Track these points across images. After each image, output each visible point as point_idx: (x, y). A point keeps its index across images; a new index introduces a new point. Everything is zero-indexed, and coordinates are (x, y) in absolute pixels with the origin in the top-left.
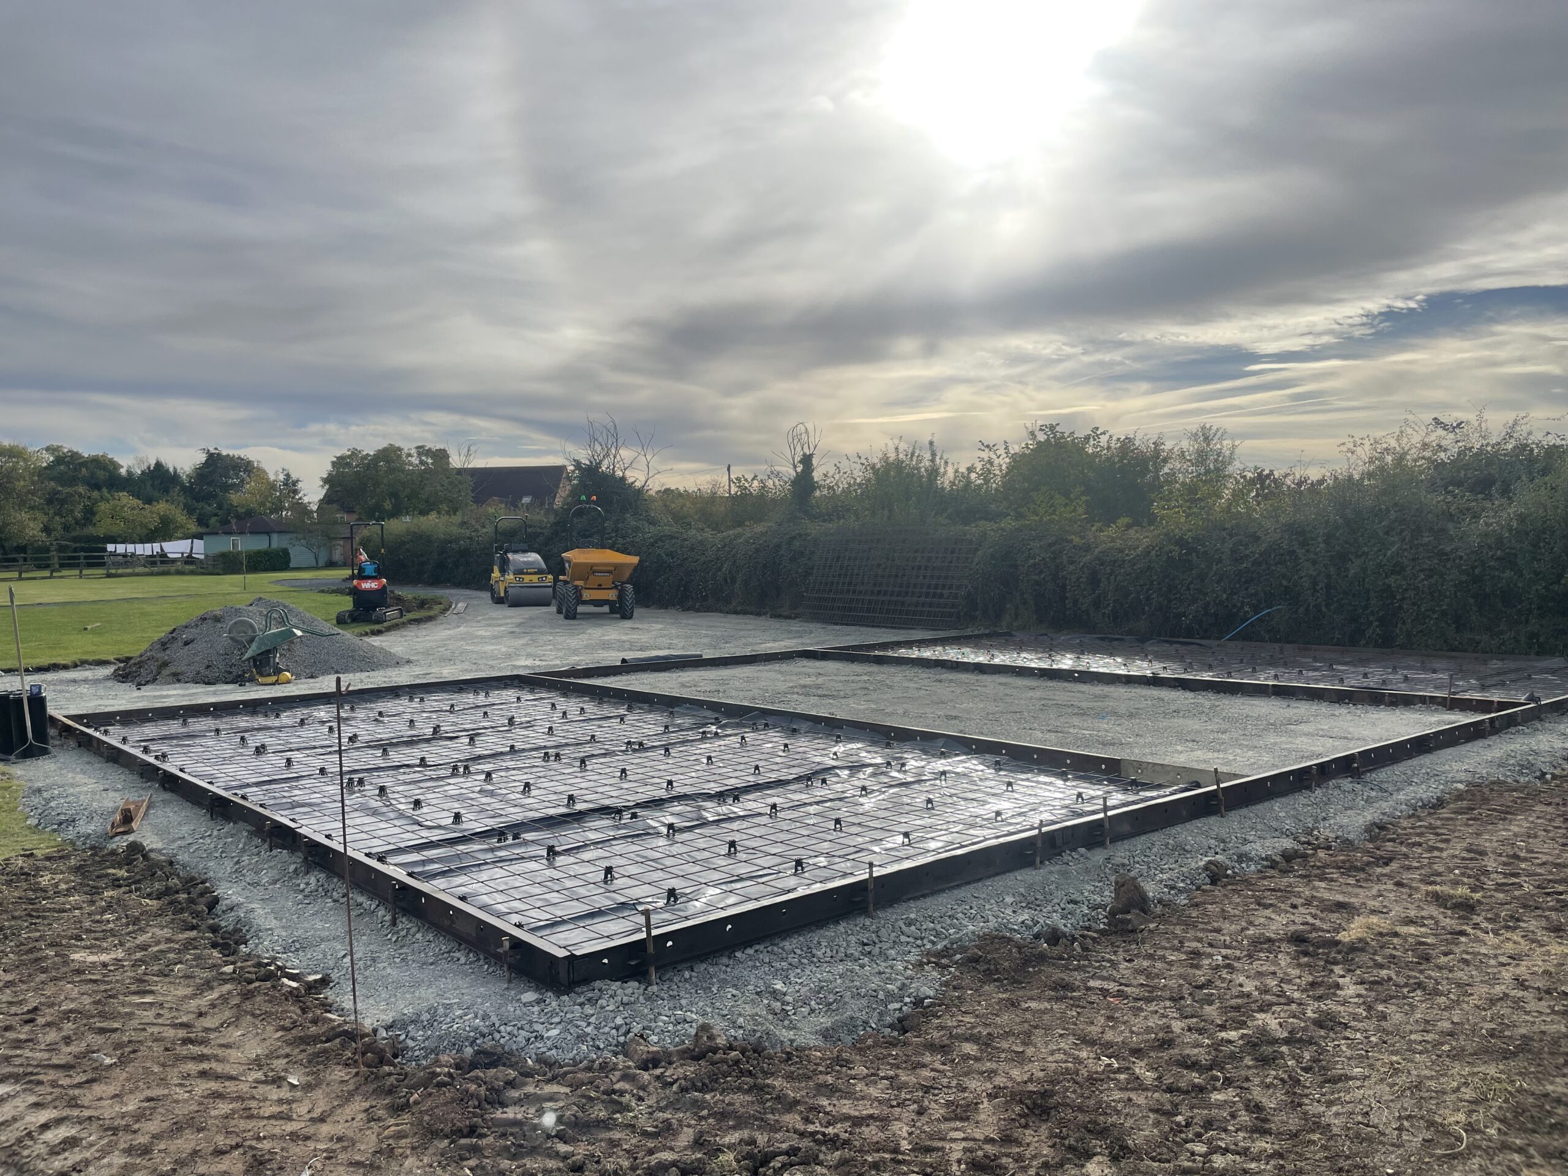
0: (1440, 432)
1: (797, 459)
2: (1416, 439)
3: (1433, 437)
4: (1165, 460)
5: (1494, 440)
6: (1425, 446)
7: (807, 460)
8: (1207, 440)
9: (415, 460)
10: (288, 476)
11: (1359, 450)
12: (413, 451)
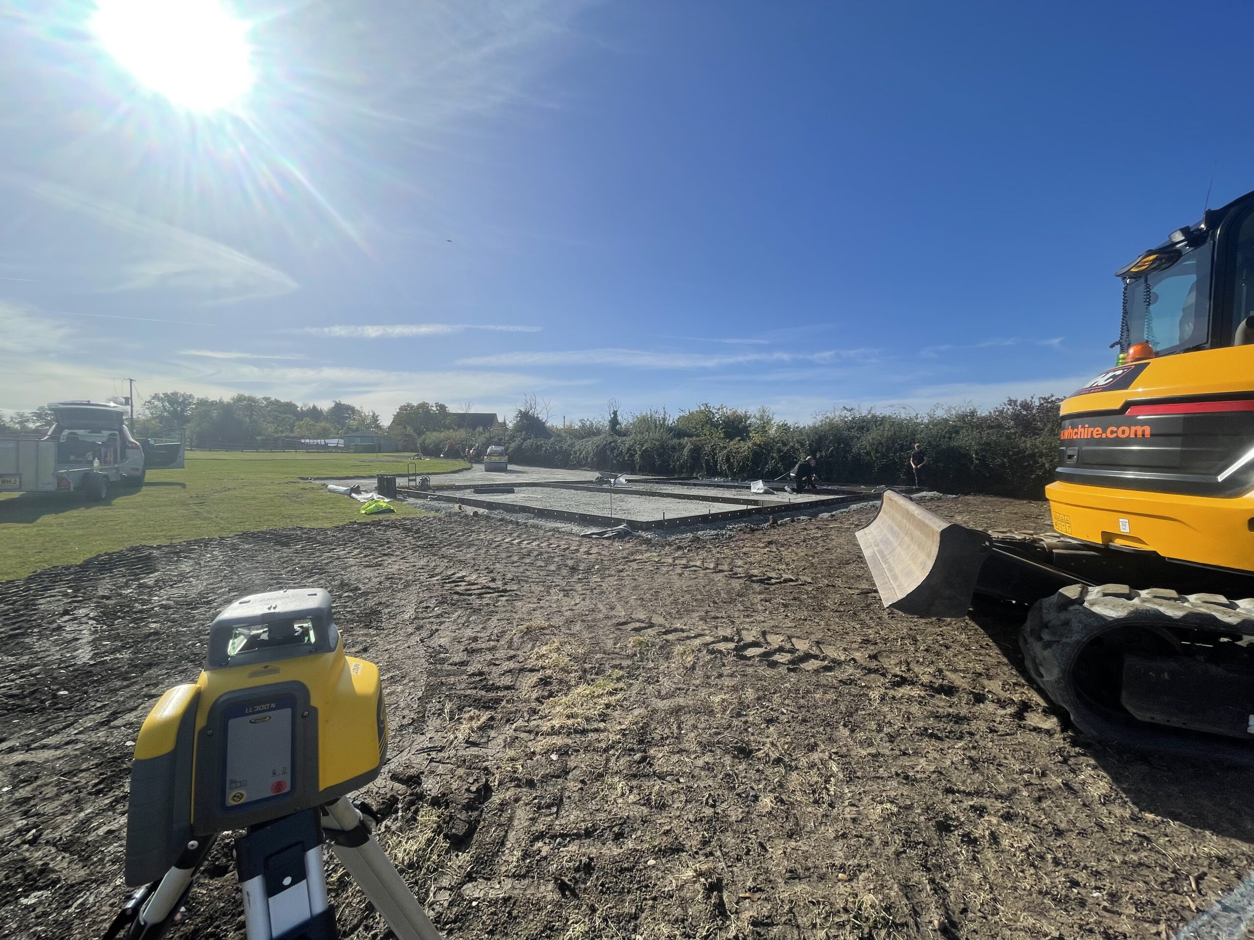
0: (846, 412)
1: (611, 412)
2: (837, 414)
3: (843, 413)
4: (749, 418)
5: (863, 415)
6: (840, 416)
7: (615, 413)
8: (764, 412)
9: (434, 409)
10: (374, 413)
11: (818, 417)
12: (434, 405)
